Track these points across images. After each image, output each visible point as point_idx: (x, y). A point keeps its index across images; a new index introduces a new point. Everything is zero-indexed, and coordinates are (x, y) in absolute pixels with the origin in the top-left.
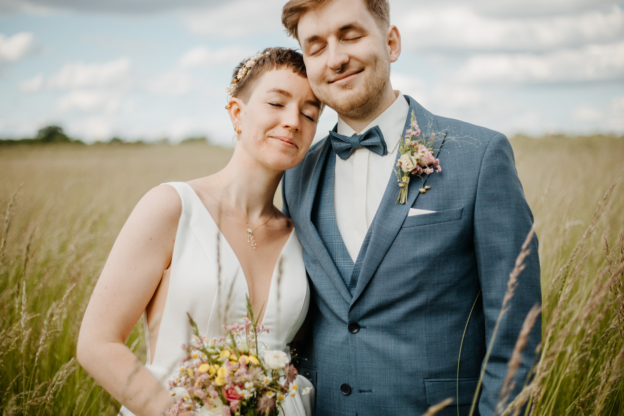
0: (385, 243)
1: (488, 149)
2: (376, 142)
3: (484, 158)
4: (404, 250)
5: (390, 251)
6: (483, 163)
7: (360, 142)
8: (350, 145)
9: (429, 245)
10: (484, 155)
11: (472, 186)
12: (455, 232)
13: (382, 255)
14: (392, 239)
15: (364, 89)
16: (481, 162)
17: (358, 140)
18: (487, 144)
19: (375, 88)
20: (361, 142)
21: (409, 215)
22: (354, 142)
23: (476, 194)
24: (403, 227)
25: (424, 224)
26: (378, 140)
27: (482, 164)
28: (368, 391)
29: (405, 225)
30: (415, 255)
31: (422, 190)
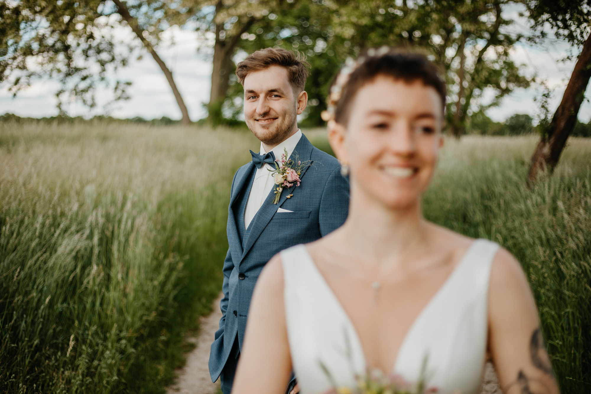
0: (261, 227)
3: (327, 181)
4: (272, 233)
5: (264, 232)
8: (259, 161)
9: (287, 232)
10: (328, 179)
11: (318, 198)
13: (259, 234)
14: (266, 225)
15: (275, 130)
16: (326, 183)
18: (331, 172)
19: (282, 130)
20: (264, 160)
21: (278, 212)
22: (261, 159)
23: (320, 203)
24: (273, 218)
25: (285, 218)
26: (272, 160)
27: (326, 185)
28: (244, 316)
29: (274, 218)
30: (278, 236)
31: (288, 197)
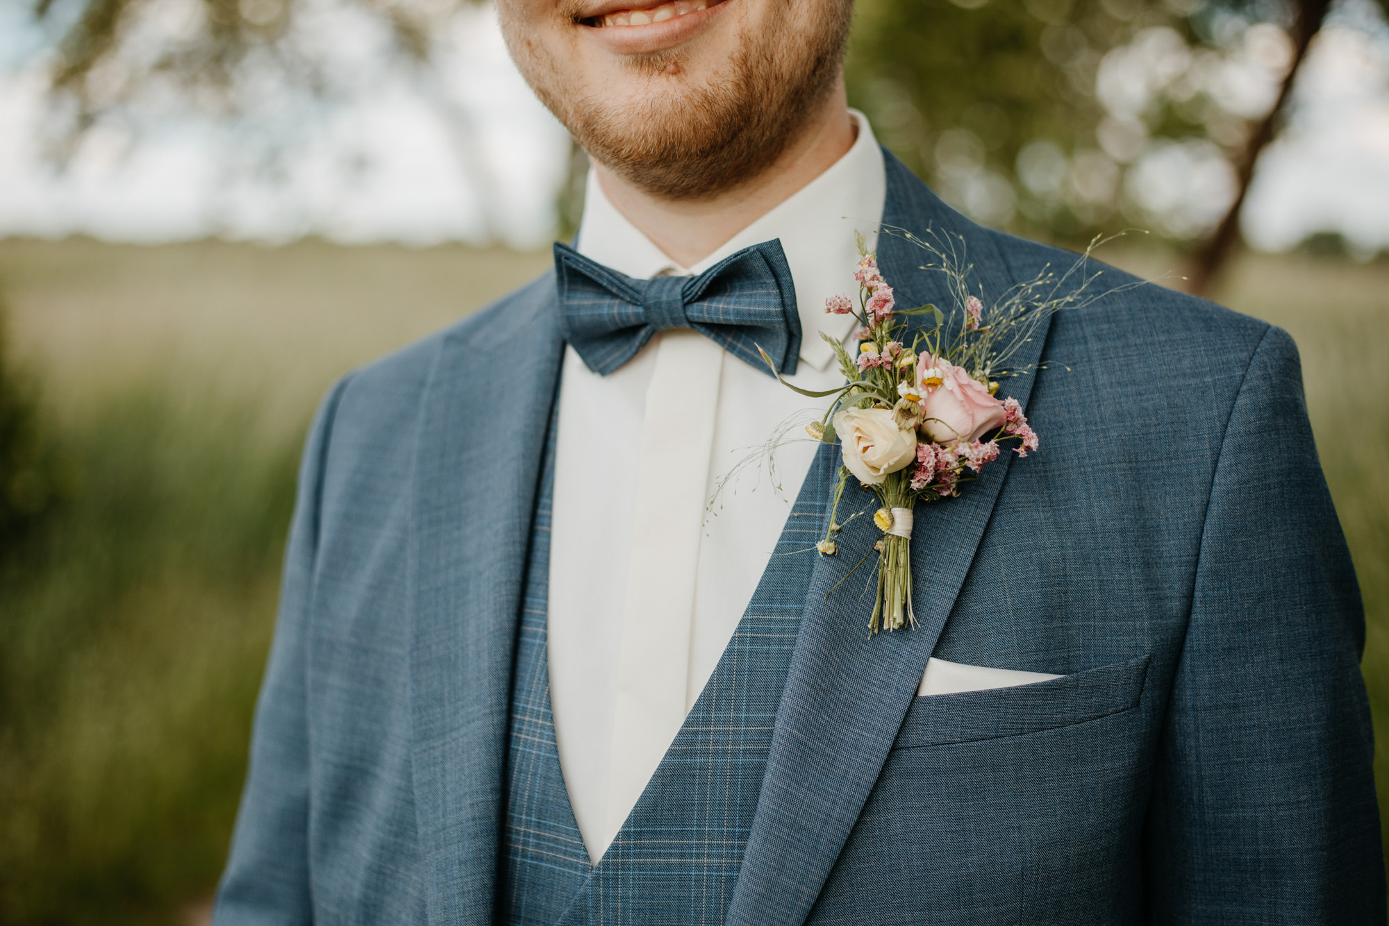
0: (829, 815)
1: (1242, 401)
2: (761, 314)
3: (1226, 441)
4: (914, 849)
5: (852, 851)
6: (1224, 463)
7: (685, 305)
8: (637, 315)
9: (1019, 828)
10: (1226, 426)
11: (1174, 560)
12: (1118, 764)
13: (818, 873)
15: (732, 77)
16: (1217, 455)
17: (679, 297)
18: (1239, 373)
19: (776, 78)
20: (690, 302)
21: (926, 689)
22: (658, 304)
24: (903, 742)
25: (993, 734)
26: (768, 304)
27: (1220, 465)
30: (964, 871)
